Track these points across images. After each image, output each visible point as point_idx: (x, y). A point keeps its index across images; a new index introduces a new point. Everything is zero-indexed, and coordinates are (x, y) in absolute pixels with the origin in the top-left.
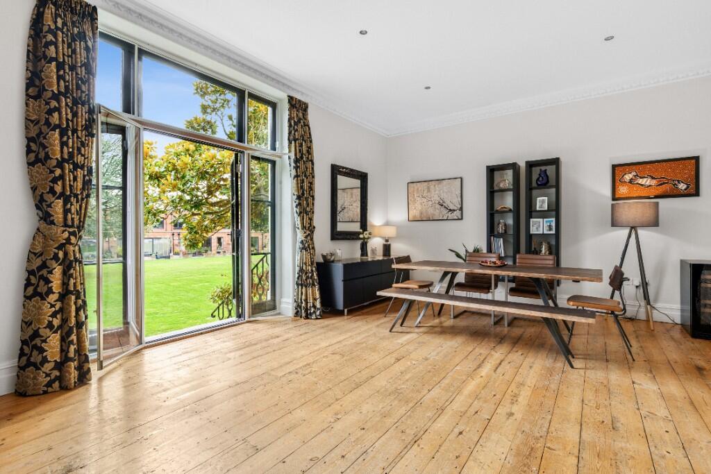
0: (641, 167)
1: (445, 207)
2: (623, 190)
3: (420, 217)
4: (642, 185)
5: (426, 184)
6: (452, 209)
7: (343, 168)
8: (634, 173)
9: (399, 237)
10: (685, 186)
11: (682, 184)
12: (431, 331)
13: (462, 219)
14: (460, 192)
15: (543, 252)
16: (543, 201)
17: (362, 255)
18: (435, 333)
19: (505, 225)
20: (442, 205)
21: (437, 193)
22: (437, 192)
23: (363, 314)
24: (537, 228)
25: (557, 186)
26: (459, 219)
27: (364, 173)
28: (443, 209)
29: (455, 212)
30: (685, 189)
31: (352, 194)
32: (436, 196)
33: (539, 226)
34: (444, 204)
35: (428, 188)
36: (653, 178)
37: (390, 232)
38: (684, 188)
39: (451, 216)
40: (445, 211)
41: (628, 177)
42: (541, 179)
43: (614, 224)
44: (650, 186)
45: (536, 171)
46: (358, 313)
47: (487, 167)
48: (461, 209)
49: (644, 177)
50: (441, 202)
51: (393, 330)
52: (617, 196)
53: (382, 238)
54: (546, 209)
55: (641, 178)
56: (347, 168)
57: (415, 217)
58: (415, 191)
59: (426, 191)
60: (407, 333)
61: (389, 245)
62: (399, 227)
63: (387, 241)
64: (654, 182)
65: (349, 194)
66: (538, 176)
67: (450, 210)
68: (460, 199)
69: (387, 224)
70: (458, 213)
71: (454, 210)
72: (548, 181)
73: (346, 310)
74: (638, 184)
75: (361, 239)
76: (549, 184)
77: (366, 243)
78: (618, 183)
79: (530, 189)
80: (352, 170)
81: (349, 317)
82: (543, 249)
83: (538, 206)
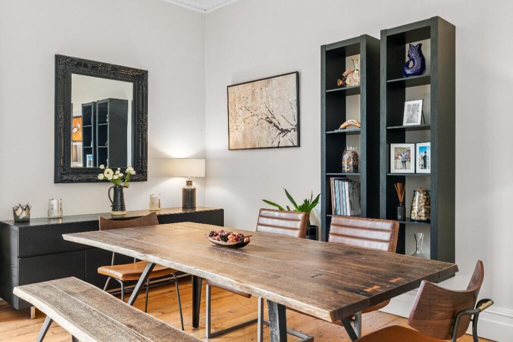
1: (275, 125)
3: (244, 143)
5: (250, 86)
6: (284, 128)
13: (299, 145)
14: (295, 98)
16: (415, 109)
20: (271, 122)
22: (264, 100)
26: (294, 146)
27: (141, 71)
28: (272, 128)
29: (289, 134)
32: (263, 106)
34: (274, 121)
35: (253, 93)
39: (283, 140)
40: (275, 133)
47: (322, 47)
48: (298, 128)
50: (270, 116)
54: (419, 123)
57: (236, 143)
58: (237, 100)
59: (249, 100)
61: (194, 190)
67: (282, 131)
68: (295, 111)
70: (293, 136)
71: (288, 131)
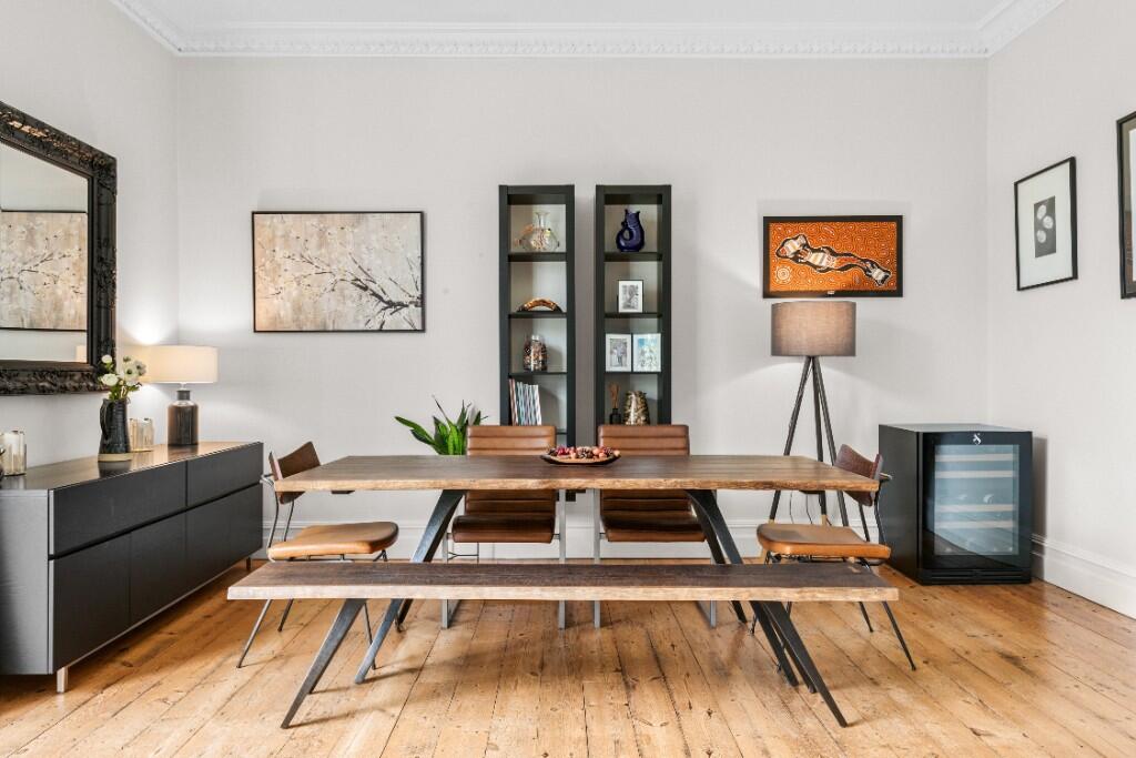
0: (812, 227)
1: (374, 294)
2: (783, 275)
3: (296, 320)
4: (815, 267)
5: (314, 219)
6: (394, 300)
7: (25, 119)
8: (801, 240)
9: (227, 382)
10: (883, 275)
11: (878, 270)
12: (417, 691)
13: (423, 330)
14: (417, 252)
15: (632, 418)
16: (632, 291)
17: (106, 448)
18: (435, 693)
19: (544, 349)
20: (366, 289)
21: (346, 249)
22: (349, 248)
23: (132, 671)
24: (620, 359)
25: (664, 256)
26: (416, 331)
27: (103, 156)
28: (366, 296)
29: (405, 310)
30: (883, 281)
31: (31, 232)
32: (346, 259)
33: (625, 353)
34: (371, 285)
35: (322, 233)
36: (833, 254)
37: (195, 367)
38: (880, 278)
39: (392, 320)
40: (373, 306)
41: (792, 247)
42: (626, 234)
43: (778, 350)
44: (828, 269)
45: (616, 214)
46: (113, 668)
47: (501, 187)
48: (421, 302)
49: (819, 251)
50: (363, 277)
51: (297, 719)
52: (772, 289)
53: (166, 387)
54: (639, 309)
55: (814, 251)
56: (41, 126)
57: (275, 320)
58: (279, 241)
59: (314, 241)
60: (349, 715)
61: (194, 410)
62: (226, 352)
63: (184, 395)
64: (833, 263)
65: (19, 229)
66: (621, 227)
67: (390, 304)
68: (418, 274)
69: (177, 339)
70: (413, 313)
71: (403, 305)
72: (642, 243)
73: (62, 674)
74: (808, 263)
75: (107, 389)
76: (644, 250)
77: (123, 404)
78: (774, 260)
79: (603, 258)
80: (59, 136)
81: (78, 696)
82: (632, 410)
83: (621, 302)
